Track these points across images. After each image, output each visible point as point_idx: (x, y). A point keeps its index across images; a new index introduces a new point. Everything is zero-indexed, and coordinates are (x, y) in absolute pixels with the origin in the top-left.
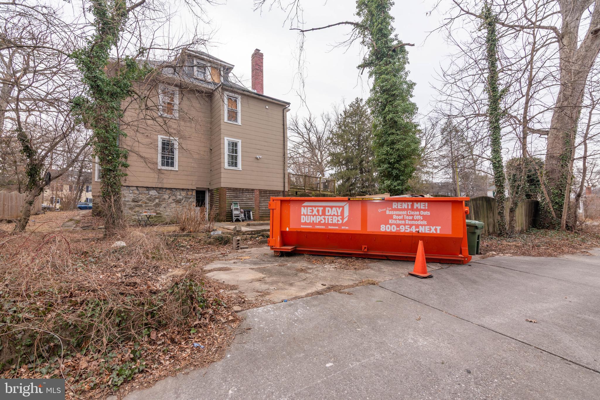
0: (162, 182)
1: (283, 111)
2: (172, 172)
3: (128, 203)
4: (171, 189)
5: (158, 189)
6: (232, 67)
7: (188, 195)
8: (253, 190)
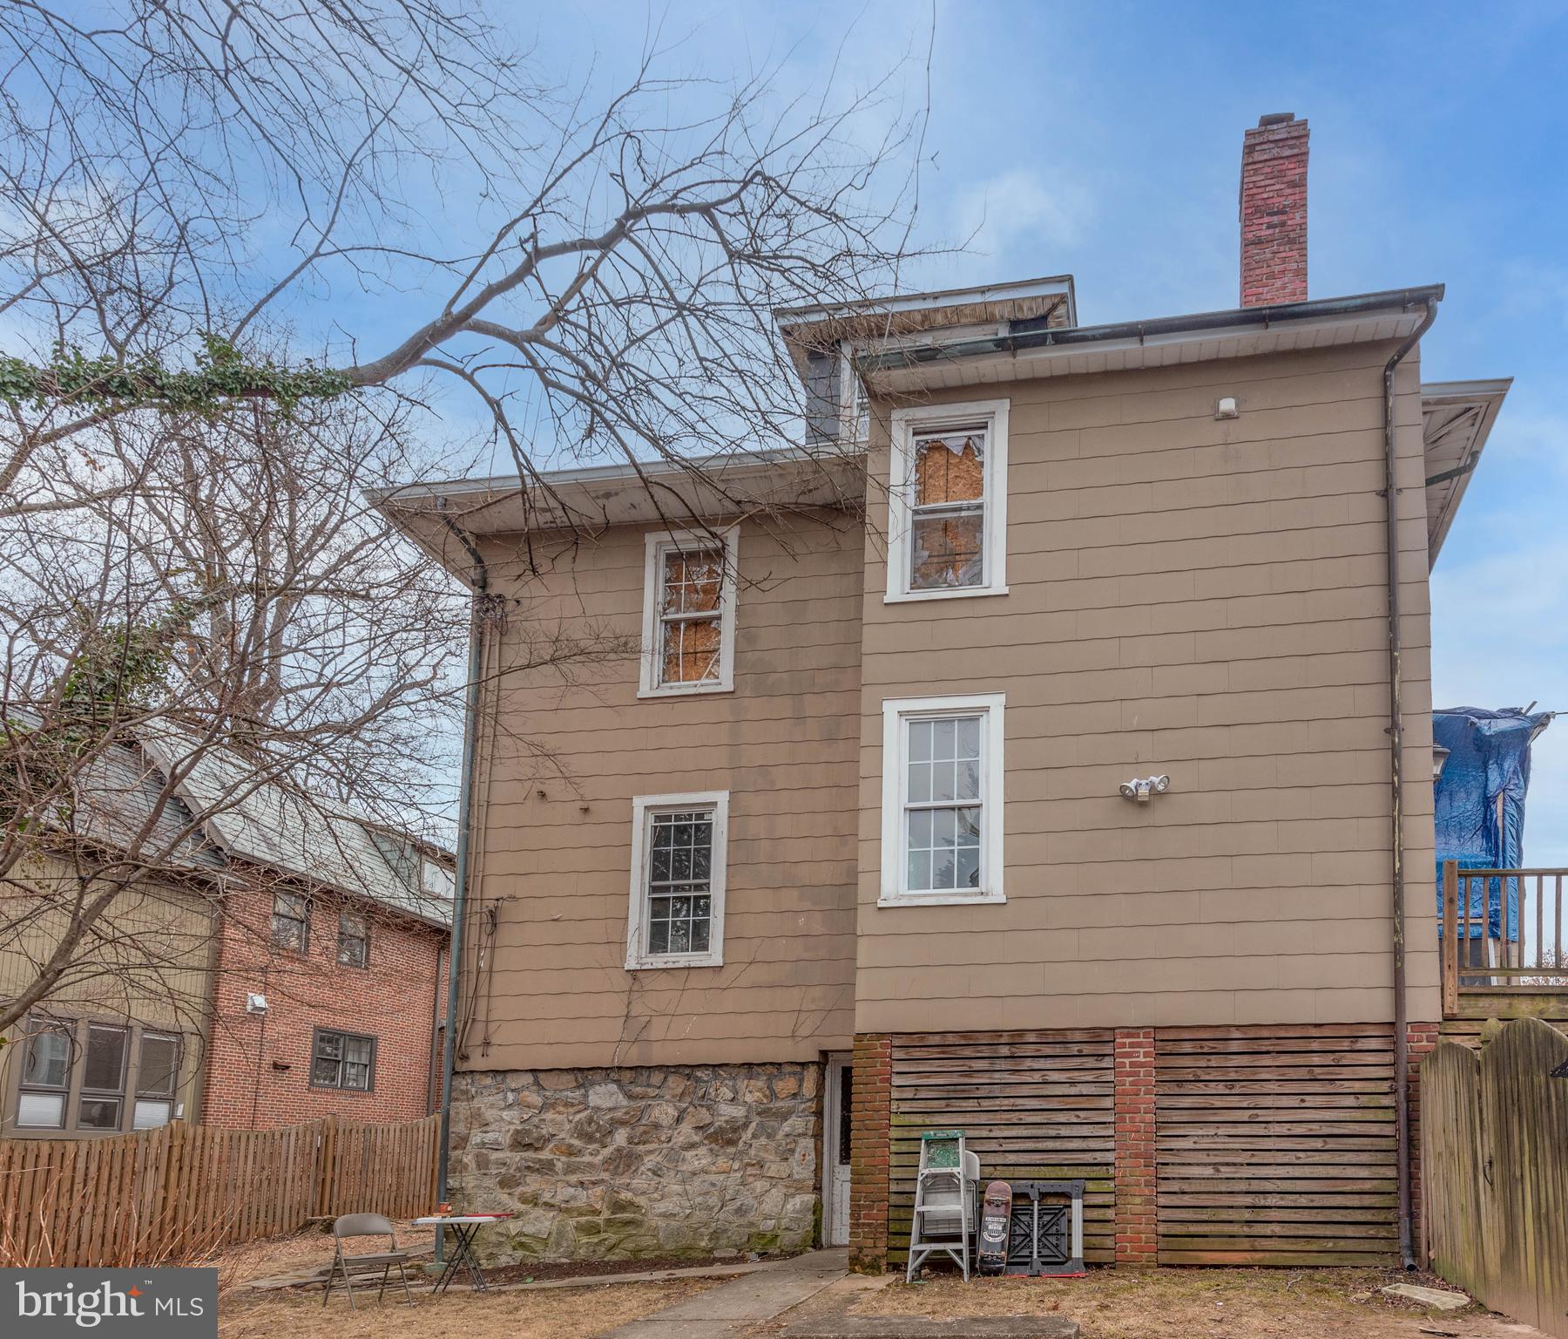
0: (644, 1036)
1: (1385, 379)
2: (695, 980)
3: (494, 1156)
4: (687, 1070)
5: (628, 1075)
6: (1063, 289)
7: (773, 1095)
8: (1100, 1037)
